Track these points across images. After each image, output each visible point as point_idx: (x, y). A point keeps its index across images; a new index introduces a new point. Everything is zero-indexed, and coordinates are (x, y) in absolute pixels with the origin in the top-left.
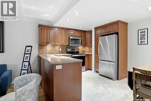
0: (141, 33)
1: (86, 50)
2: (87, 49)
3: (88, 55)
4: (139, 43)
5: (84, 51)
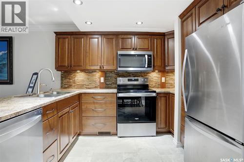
3: (166, 95)
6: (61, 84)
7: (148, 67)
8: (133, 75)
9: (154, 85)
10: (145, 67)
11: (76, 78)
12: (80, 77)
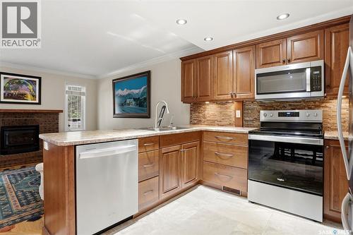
6: (191, 119)
7: (312, 90)
8: (290, 105)
10: (305, 91)
11: (206, 112)
12: (211, 110)
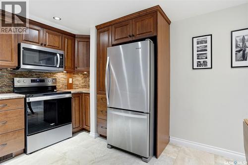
0: (198, 44)
1: (77, 83)
2: (78, 80)
3: (79, 95)
4: (195, 67)
5: (70, 86)
7: (60, 67)
9: (61, 86)
